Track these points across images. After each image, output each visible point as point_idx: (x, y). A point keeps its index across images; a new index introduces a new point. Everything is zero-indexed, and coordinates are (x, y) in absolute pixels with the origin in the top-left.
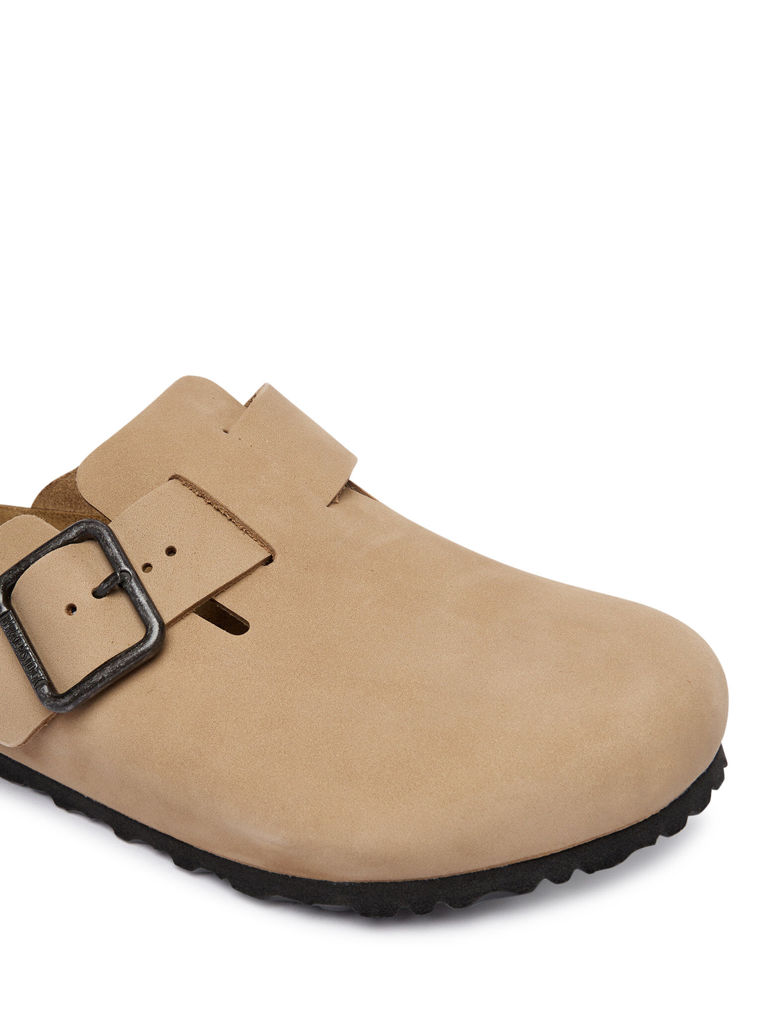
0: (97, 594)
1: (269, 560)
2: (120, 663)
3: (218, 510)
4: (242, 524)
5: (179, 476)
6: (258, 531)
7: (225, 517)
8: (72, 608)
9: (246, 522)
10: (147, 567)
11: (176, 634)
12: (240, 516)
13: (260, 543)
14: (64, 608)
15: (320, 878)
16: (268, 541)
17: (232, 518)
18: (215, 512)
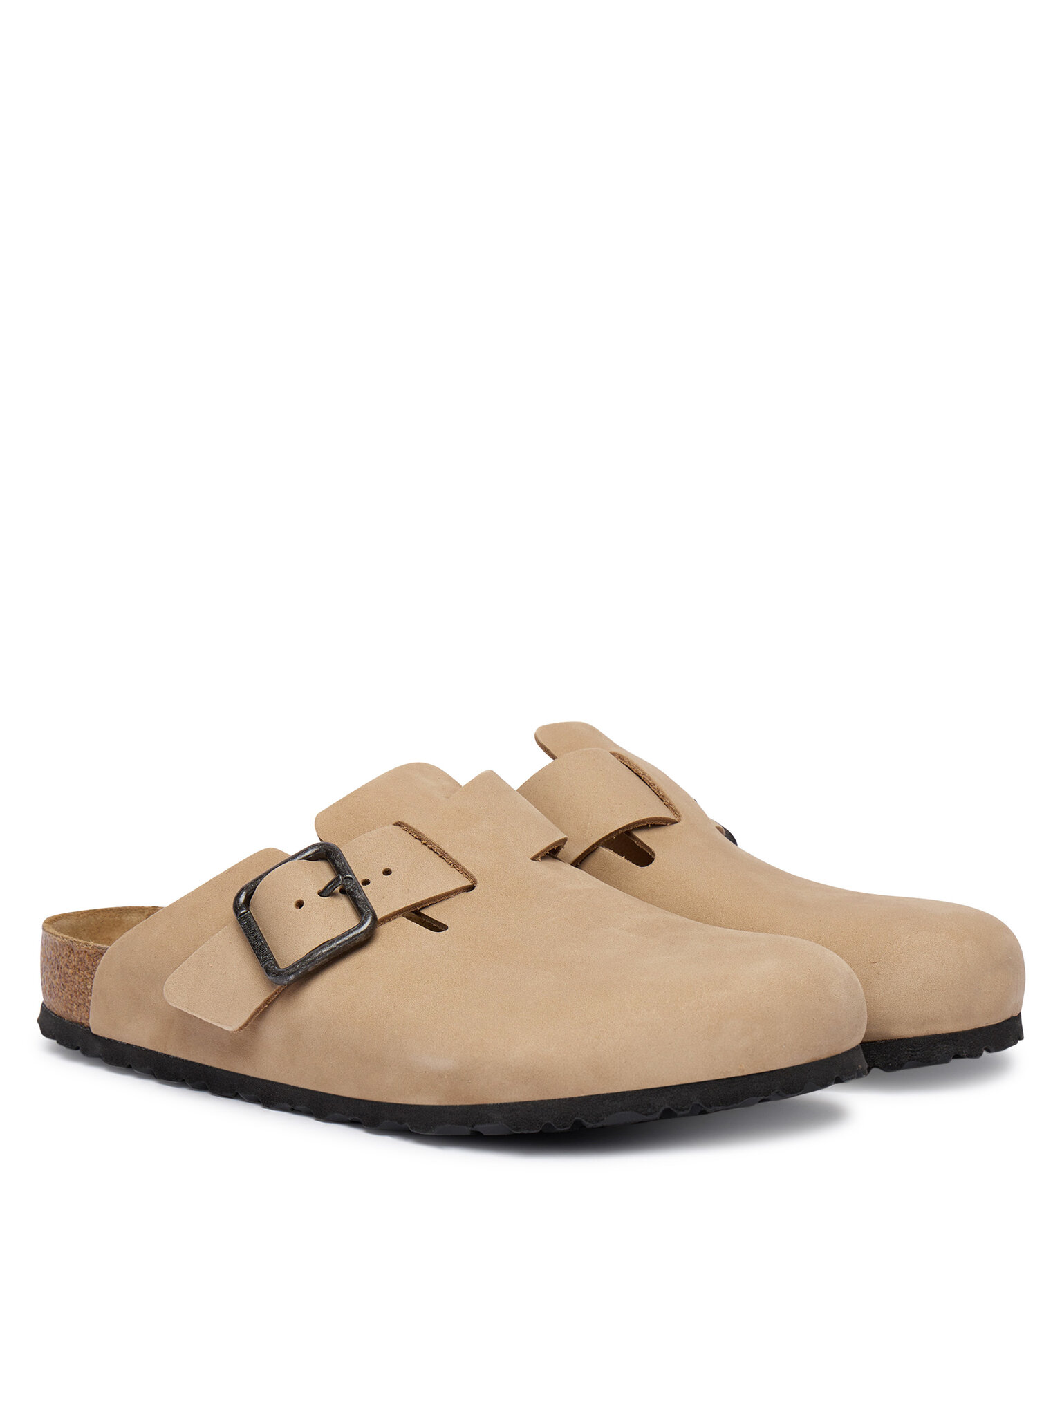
0: (321, 894)
1: (471, 888)
2: (334, 945)
3: (431, 849)
4: (453, 860)
5: (401, 823)
6: (464, 864)
7: (436, 855)
8: (300, 904)
9: (455, 857)
10: (366, 882)
11: (384, 930)
12: (449, 853)
13: (465, 875)
14: (294, 904)
15: (481, 1102)
16: (471, 872)
17: (442, 855)
18: (428, 850)
